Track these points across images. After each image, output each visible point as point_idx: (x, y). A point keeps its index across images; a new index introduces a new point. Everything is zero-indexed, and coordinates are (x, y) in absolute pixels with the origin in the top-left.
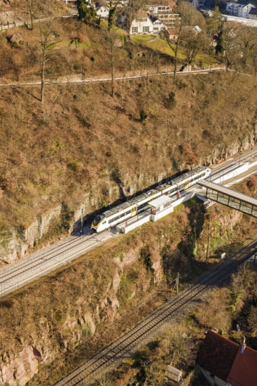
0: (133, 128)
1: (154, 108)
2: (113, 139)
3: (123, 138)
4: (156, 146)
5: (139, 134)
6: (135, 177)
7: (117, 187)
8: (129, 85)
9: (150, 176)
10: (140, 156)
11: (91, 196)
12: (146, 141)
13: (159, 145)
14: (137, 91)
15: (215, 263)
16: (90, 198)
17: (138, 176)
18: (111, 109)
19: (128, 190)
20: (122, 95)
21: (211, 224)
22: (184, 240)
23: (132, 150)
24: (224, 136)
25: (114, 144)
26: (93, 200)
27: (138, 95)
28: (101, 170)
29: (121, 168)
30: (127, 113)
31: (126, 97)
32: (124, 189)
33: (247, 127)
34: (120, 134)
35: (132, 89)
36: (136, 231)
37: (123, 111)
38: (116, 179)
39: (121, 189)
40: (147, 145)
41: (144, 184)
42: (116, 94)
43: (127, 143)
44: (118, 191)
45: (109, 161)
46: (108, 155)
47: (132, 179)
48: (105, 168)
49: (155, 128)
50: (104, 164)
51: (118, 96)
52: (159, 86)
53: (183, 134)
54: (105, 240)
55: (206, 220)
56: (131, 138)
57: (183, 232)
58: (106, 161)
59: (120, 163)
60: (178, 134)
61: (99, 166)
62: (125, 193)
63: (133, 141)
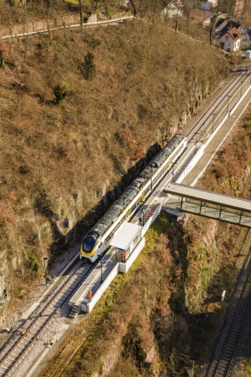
0: (49, 117)
1: (69, 80)
2: (23, 141)
3: (39, 136)
4: (87, 141)
5: (59, 125)
6: (72, 199)
7: (47, 224)
8: (22, 47)
9: (91, 192)
10: (69, 161)
11: (11, 253)
12: (73, 135)
13: (90, 138)
14: (38, 55)
15: (217, 310)
16: (9, 259)
17: (75, 196)
18: (6, 88)
19: (66, 224)
20: (16, 63)
21: (195, 249)
22: (175, 291)
23: (56, 155)
24: (162, 110)
25: (27, 150)
26: (14, 260)
27: (40, 61)
28: (19, 201)
29: (49, 190)
30: (32, 93)
31: (23, 67)
32: (58, 223)
33: (182, 94)
34: (31, 131)
35: (28, 53)
36: (104, 301)
37: (25, 90)
38: (44, 209)
39: (54, 226)
40: (75, 142)
41: (85, 206)
42: (6, 63)
43: (46, 144)
44: (49, 230)
45: (26, 182)
46: (23, 171)
47: (68, 204)
48: (23, 196)
49: (79, 112)
50: (20, 189)
51: (12, 65)
52: (65, 45)
53: (116, 116)
54: (57, 337)
55: (189, 247)
56: (50, 135)
57: (168, 277)
58: (23, 183)
59: (45, 181)
60: (110, 117)
61: (13, 195)
62: (61, 229)
63: (54, 138)
